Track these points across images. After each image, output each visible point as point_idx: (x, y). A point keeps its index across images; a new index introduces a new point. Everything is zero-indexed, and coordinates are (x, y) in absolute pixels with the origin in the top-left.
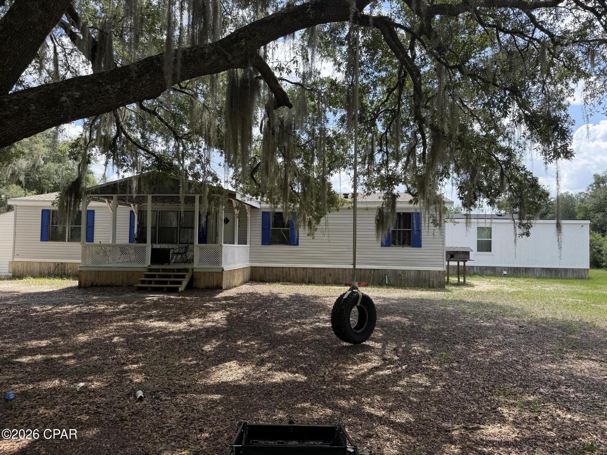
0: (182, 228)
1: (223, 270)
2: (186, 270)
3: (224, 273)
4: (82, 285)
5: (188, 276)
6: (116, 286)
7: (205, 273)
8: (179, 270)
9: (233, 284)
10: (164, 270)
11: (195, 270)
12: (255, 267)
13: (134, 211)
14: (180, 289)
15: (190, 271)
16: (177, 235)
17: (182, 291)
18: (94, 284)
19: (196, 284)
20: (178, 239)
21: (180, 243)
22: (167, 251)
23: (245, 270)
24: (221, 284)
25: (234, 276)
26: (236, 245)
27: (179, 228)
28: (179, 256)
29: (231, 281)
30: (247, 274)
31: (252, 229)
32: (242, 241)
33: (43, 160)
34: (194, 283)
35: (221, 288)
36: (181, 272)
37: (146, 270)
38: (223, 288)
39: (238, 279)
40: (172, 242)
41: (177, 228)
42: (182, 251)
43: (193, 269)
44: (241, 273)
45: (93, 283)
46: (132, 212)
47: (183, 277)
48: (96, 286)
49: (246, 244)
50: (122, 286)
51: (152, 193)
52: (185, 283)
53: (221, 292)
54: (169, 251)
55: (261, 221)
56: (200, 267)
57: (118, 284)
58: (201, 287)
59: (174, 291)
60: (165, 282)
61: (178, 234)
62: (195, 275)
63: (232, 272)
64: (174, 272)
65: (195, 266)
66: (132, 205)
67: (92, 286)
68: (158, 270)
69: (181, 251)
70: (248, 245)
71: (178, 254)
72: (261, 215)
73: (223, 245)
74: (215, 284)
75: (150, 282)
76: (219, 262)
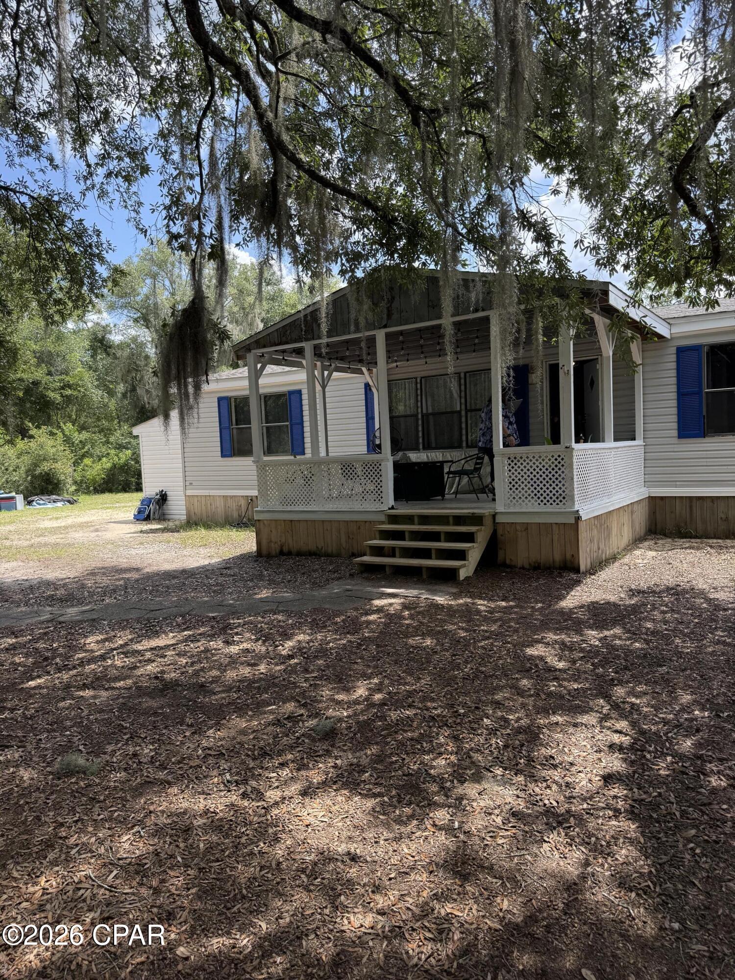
0: (471, 411)
1: (578, 518)
2: (477, 520)
3: (582, 526)
4: (264, 552)
5: (483, 536)
6: (328, 555)
7: (526, 526)
8: (459, 520)
9: (609, 552)
10: (425, 519)
11: (499, 519)
12: (662, 498)
13: (371, 383)
14: (463, 574)
15: (488, 522)
16: (461, 429)
17: (467, 578)
18: (285, 549)
19: (506, 554)
20: (464, 438)
21: (468, 446)
22: (435, 468)
23: (635, 506)
24: (575, 556)
25: (609, 530)
26: (610, 444)
27: (463, 413)
28: (465, 479)
29: (602, 546)
30: (641, 516)
31: (649, 397)
32: (625, 433)
33: (262, 321)
34: (501, 555)
35: (577, 570)
36: (464, 524)
37: (383, 518)
38: (582, 568)
39: (621, 534)
40: (451, 446)
41: (459, 412)
42: (470, 466)
43: (494, 516)
44: (625, 518)
45: (282, 546)
46: (367, 386)
47: (469, 538)
48: (289, 553)
49: (634, 439)
50: (338, 555)
51: (385, 326)
52: (475, 552)
53: (578, 582)
54: (442, 467)
55: (673, 373)
56: (512, 510)
57: (330, 551)
58: (520, 564)
59: (446, 577)
60: (425, 554)
61: (464, 426)
62: (500, 531)
63: (602, 520)
64: (448, 524)
65: (500, 507)
66: (364, 369)
67: (282, 553)
68: (409, 519)
69: (467, 467)
70: (639, 442)
71: (461, 473)
72: (673, 358)
73: (575, 446)
74: (558, 557)
75: (392, 552)
76: (565, 496)
